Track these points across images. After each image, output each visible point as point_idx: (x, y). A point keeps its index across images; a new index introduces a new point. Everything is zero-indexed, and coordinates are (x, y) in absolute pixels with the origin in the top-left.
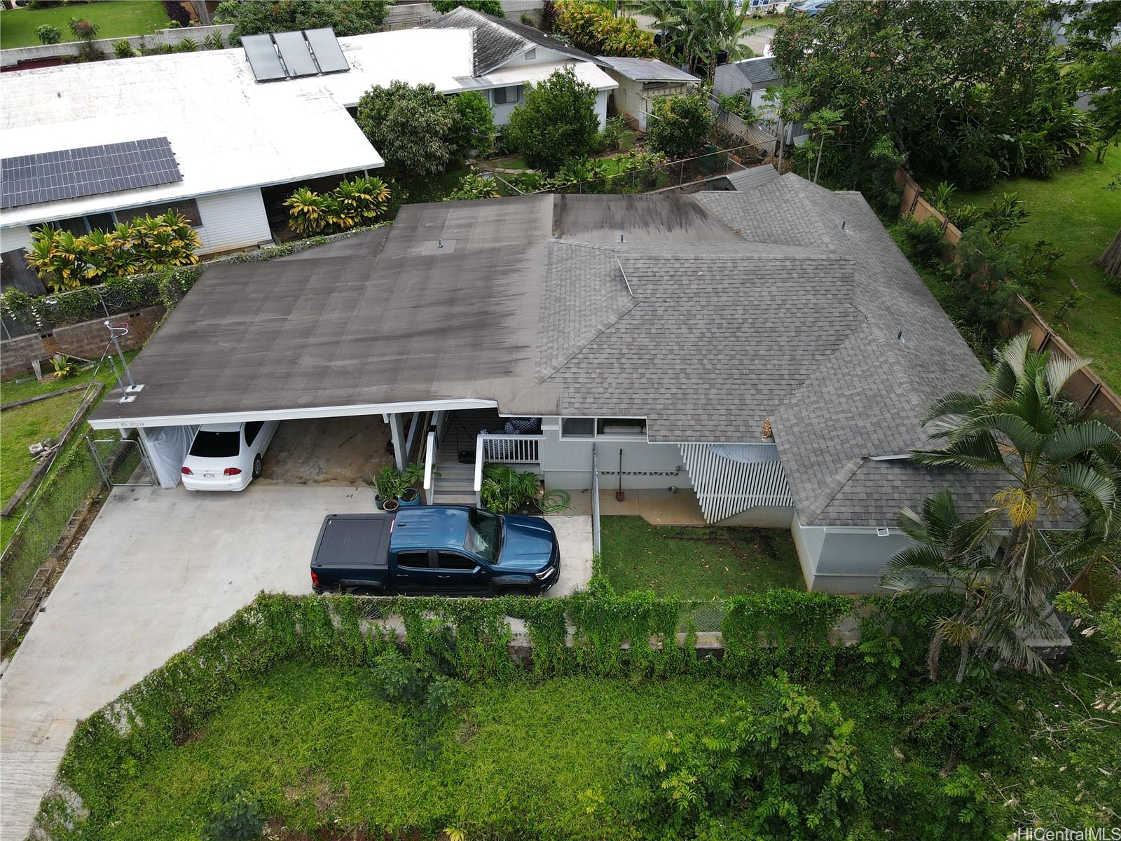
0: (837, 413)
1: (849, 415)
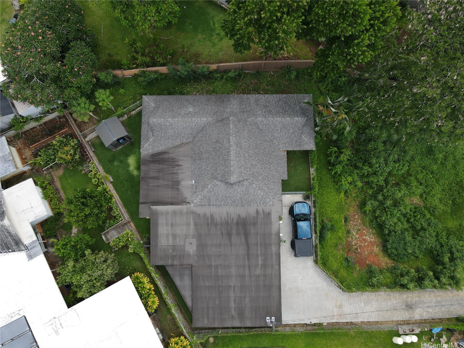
0: (285, 135)
1: (287, 133)
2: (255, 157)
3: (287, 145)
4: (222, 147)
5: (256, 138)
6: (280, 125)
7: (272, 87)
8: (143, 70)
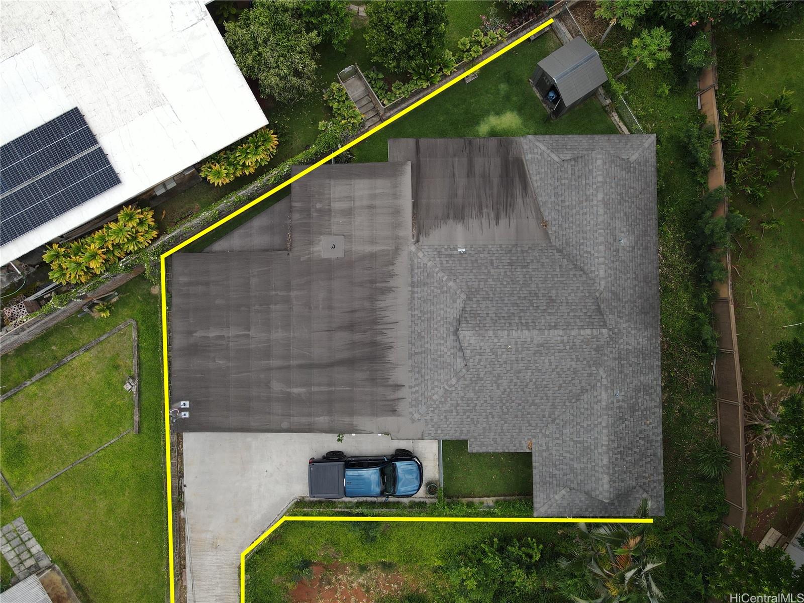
0: (567, 452)
1: (572, 457)
2: (516, 384)
3: (544, 454)
4: (539, 311)
5: (560, 387)
6: (589, 440)
7: (677, 419)
8: (715, 134)
